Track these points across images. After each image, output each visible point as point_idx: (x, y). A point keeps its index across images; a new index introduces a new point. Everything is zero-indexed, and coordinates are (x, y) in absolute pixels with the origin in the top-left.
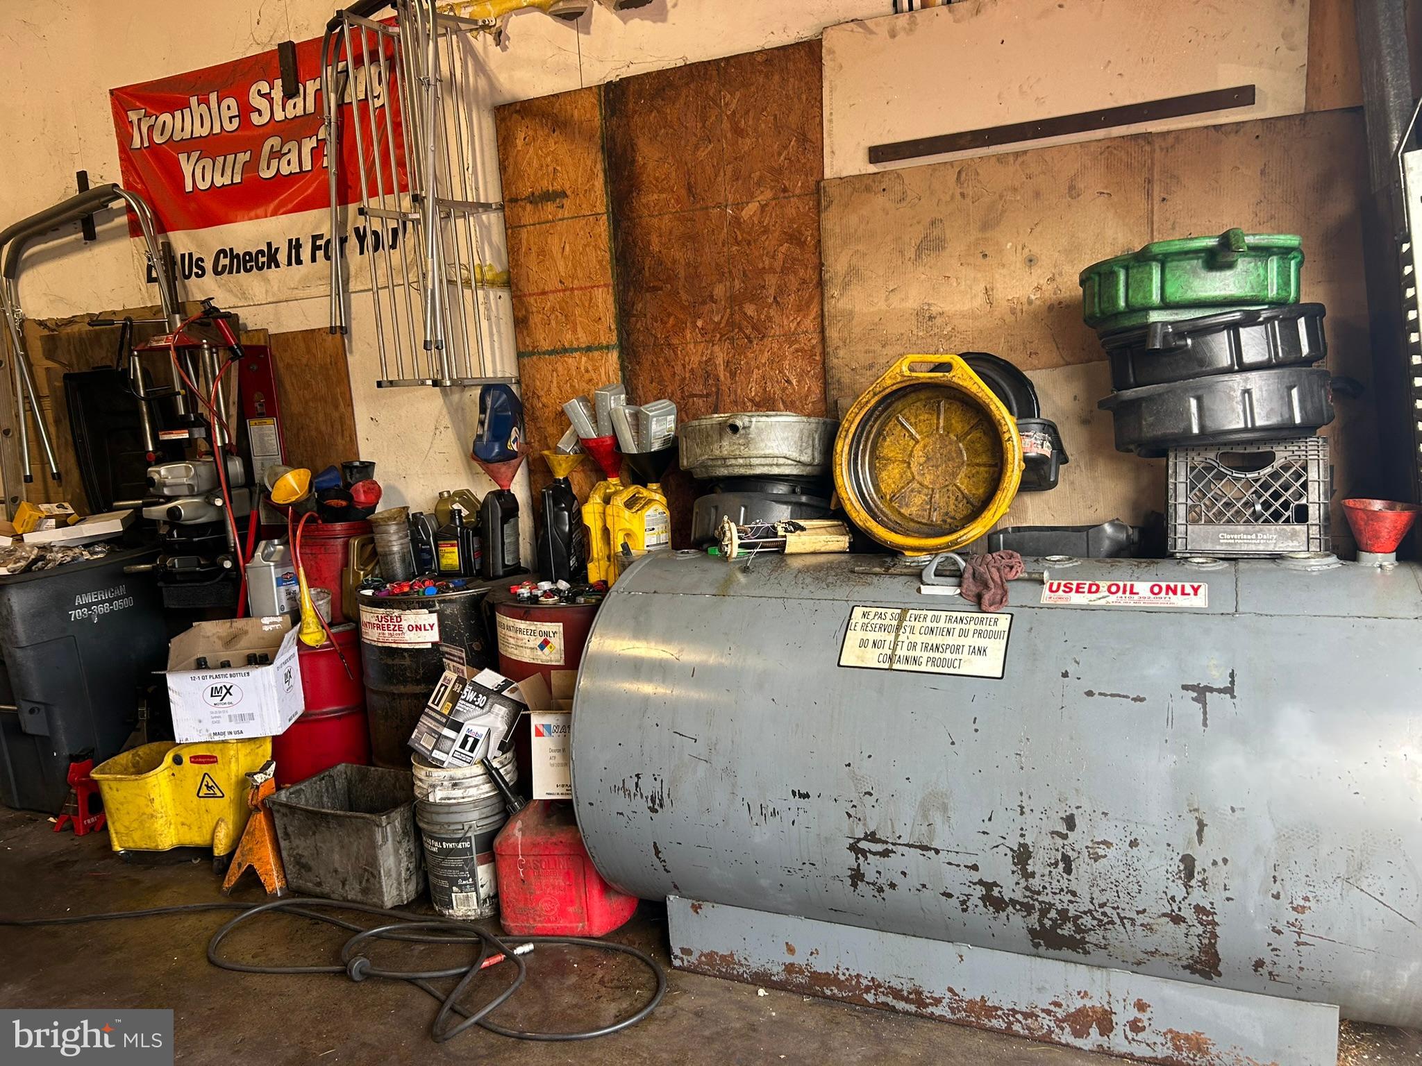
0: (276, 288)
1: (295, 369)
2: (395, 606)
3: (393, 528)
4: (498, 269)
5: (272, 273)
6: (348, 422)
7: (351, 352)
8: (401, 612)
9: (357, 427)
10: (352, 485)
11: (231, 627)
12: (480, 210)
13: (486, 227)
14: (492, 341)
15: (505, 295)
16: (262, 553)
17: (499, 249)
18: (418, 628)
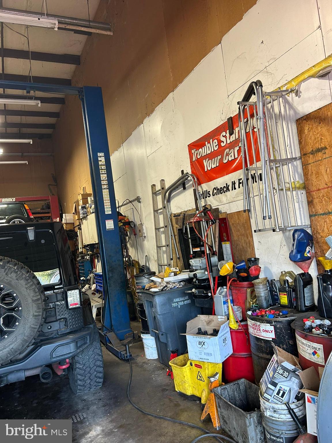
0: (229, 198)
1: (235, 225)
2: (258, 321)
3: (261, 286)
4: (301, 182)
5: (228, 193)
6: (251, 243)
7: (252, 218)
8: (260, 323)
9: (255, 245)
10: (250, 267)
11: (209, 318)
12: (293, 160)
13: (296, 167)
14: (300, 211)
15: (304, 192)
16: (219, 292)
17: (301, 175)
18: (267, 331)
